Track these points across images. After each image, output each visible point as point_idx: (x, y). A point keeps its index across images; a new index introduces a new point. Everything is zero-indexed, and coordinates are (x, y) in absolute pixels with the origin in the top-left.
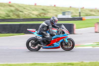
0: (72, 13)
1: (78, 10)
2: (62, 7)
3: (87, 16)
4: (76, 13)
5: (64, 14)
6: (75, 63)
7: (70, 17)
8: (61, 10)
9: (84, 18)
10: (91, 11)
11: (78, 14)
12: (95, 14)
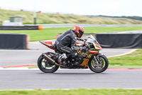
0: (24, 19)
1: (32, 15)
2: (10, 11)
3: (45, 23)
4: (30, 19)
5: (12, 20)
6: (31, 91)
7: (20, 24)
8: (8, 14)
9: (41, 26)
10: (51, 16)
11: (32, 21)
12: (56, 21)
